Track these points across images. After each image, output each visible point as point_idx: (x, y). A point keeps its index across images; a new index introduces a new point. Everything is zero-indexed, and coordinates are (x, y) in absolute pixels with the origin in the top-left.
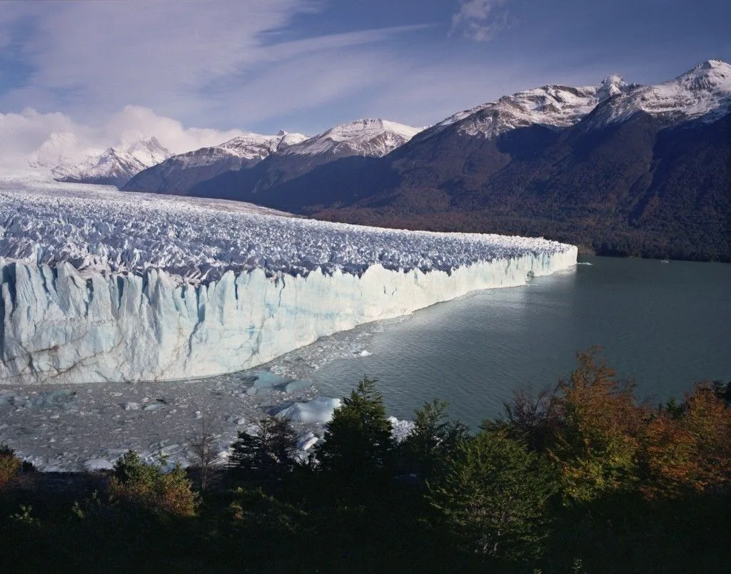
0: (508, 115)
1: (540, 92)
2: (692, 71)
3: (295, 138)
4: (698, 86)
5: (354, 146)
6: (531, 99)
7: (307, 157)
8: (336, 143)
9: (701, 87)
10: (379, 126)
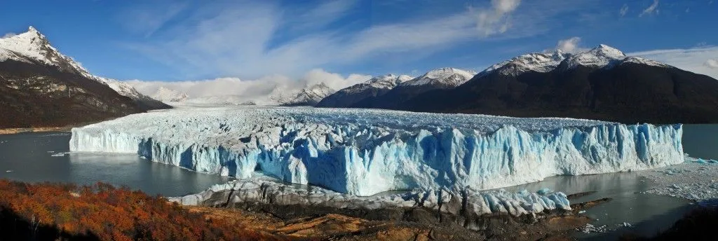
0: (520, 66)
1: (529, 56)
2: (595, 49)
3: (405, 78)
4: (599, 54)
5: (441, 81)
6: (526, 59)
7: (418, 87)
8: (431, 80)
9: (600, 55)
10: (451, 71)
